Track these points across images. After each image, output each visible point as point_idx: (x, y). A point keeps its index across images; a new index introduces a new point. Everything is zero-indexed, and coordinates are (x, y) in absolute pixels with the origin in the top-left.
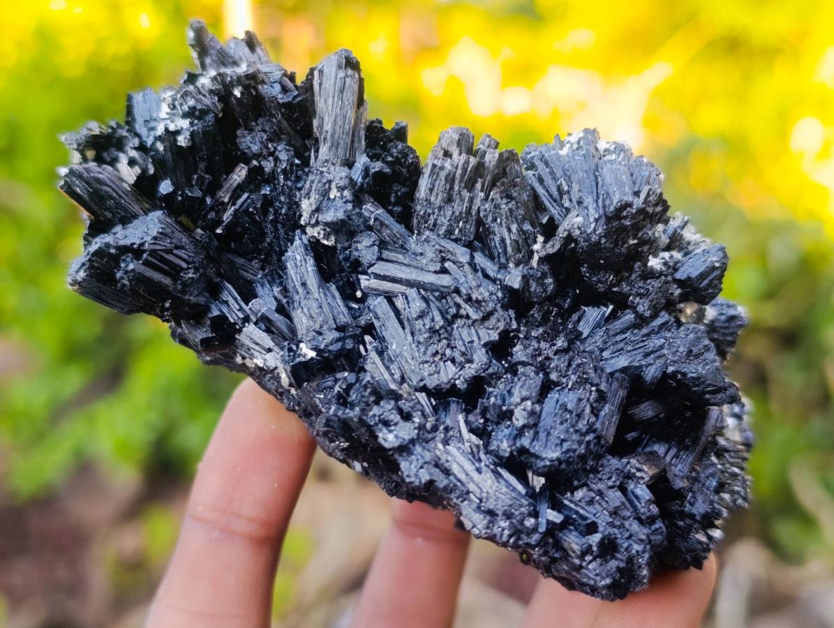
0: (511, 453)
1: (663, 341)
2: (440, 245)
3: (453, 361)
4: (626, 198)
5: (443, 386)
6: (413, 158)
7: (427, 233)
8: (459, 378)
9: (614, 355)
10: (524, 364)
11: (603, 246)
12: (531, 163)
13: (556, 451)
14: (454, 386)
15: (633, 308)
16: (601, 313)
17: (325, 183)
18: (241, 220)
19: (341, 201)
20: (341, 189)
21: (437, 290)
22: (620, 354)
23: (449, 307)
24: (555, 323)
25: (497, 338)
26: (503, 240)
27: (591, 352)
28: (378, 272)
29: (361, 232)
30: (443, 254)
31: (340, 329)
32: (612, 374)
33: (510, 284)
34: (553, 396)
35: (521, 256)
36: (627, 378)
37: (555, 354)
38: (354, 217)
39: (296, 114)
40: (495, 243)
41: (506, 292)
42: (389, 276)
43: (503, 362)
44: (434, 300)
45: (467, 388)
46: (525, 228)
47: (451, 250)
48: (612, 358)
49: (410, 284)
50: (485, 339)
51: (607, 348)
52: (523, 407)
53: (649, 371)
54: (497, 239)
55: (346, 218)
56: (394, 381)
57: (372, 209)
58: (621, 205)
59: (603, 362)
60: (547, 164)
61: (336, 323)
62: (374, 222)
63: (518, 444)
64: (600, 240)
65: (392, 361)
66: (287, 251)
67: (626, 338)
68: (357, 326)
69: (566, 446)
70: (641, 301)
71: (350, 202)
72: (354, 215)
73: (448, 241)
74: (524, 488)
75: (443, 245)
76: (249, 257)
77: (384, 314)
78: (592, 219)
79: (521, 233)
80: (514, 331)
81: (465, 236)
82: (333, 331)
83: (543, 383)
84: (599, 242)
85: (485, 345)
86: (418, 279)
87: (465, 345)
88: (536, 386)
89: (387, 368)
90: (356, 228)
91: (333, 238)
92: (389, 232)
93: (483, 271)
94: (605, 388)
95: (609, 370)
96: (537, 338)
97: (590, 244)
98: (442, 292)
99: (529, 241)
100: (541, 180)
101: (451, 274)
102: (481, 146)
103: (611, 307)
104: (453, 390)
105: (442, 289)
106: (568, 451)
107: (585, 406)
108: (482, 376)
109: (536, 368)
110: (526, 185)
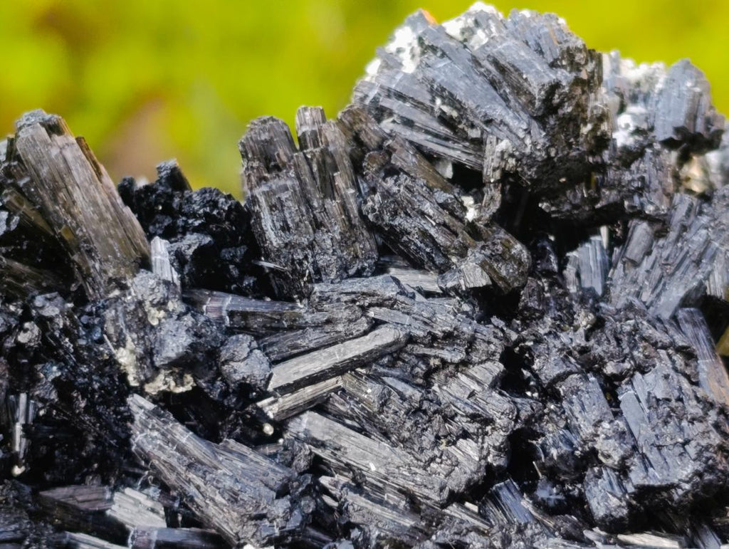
0: (629, 505)
1: (704, 232)
2: (347, 294)
3: (465, 435)
4: (546, 80)
5: (476, 477)
6: (226, 202)
7: (317, 288)
8: (489, 453)
9: (658, 291)
10: (561, 378)
11: (555, 159)
12: (377, 109)
13: (686, 465)
14: (489, 467)
15: (640, 214)
16: (598, 248)
17: (135, 310)
18: (40, 435)
19: (171, 321)
20: (161, 305)
21: (382, 356)
22: (664, 285)
23: (413, 368)
24: (557, 298)
25: (502, 366)
26: (424, 234)
27: (630, 307)
28: (282, 383)
29: (223, 344)
30: (358, 303)
31: (282, 492)
32: (674, 317)
33: (472, 286)
34: (626, 395)
35: (460, 239)
36: (692, 309)
37: (587, 339)
38: (203, 331)
39: (25, 243)
40: (415, 244)
41: (471, 298)
42: (302, 379)
43: (529, 394)
44: (386, 370)
45: (508, 459)
46: (441, 201)
47: (365, 290)
48: (658, 296)
49: (338, 370)
50: (488, 378)
51: (641, 288)
52: (603, 436)
53: (714, 282)
54: (415, 238)
55: (195, 339)
56: (403, 514)
57: (216, 304)
58: (546, 92)
59: (651, 309)
60: (400, 96)
61: (271, 489)
62: (231, 319)
63: (631, 489)
64: (548, 154)
65: (381, 490)
66: (130, 436)
67: (656, 258)
68: (301, 474)
69: (692, 450)
70: (644, 199)
71: (185, 314)
72: (201, 328)
73: (350, 281)
74: (673, 539)
75: (350, 290)
76: (77, 478)
77: (328, 433)
78: (521, 134)
79: (440, 209)
80: (516, 343)
81: (366, 259)
82: (276, 502)
83: (602, 387)
84: (550, 158)
85: (493, 386)
86: (347, 357)
87: (466, 404)
88: (599, 397)
89: (381, 502)
90: (213, 344)
91: (189, 378)
92: (260, 320)
93: (420, 290)
94: (683, 341)
95: (666, 315)
96: (550, 333)
97: (539, 167)
98: (391, 354)
99: (458, 214)
100: (409, 123)
101: (384, 322)
102: (304, 129)
103: (604, 230)
104: (492, 474)
105: (389, 350)
106: (700, 454)
107: (679, 382)
108: (518, 429)
109: (578, 373)
110: (402, 142)
